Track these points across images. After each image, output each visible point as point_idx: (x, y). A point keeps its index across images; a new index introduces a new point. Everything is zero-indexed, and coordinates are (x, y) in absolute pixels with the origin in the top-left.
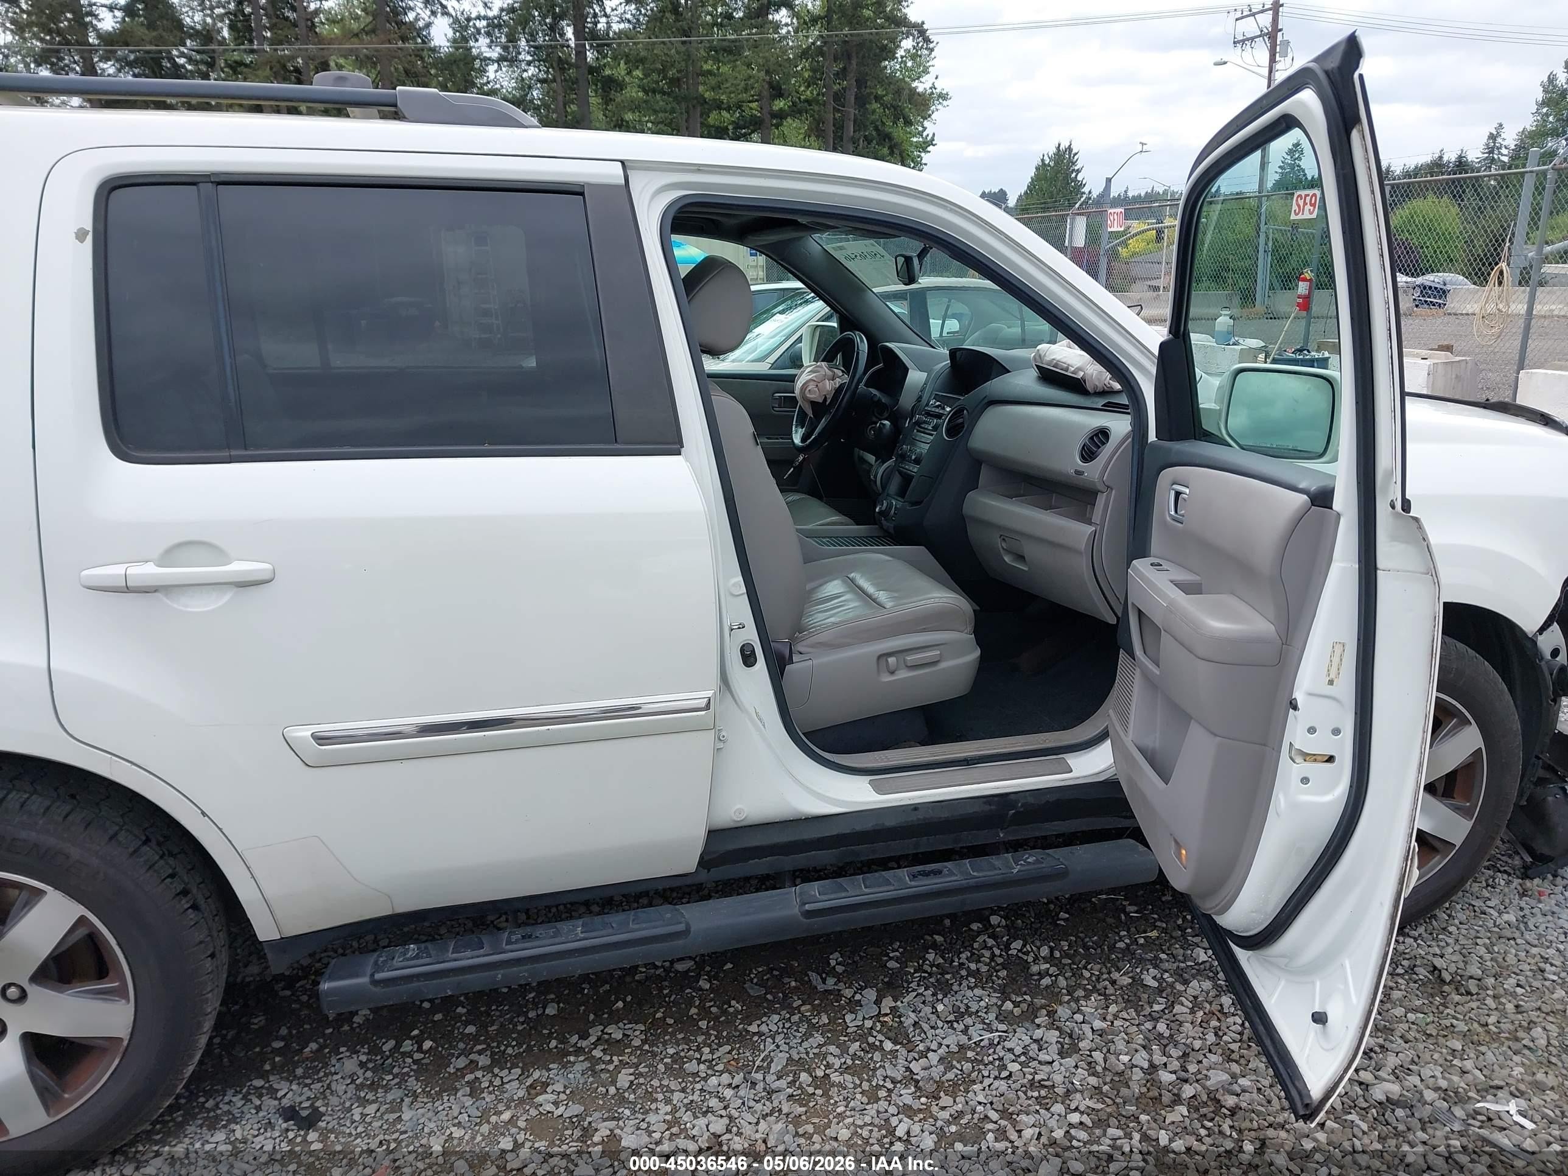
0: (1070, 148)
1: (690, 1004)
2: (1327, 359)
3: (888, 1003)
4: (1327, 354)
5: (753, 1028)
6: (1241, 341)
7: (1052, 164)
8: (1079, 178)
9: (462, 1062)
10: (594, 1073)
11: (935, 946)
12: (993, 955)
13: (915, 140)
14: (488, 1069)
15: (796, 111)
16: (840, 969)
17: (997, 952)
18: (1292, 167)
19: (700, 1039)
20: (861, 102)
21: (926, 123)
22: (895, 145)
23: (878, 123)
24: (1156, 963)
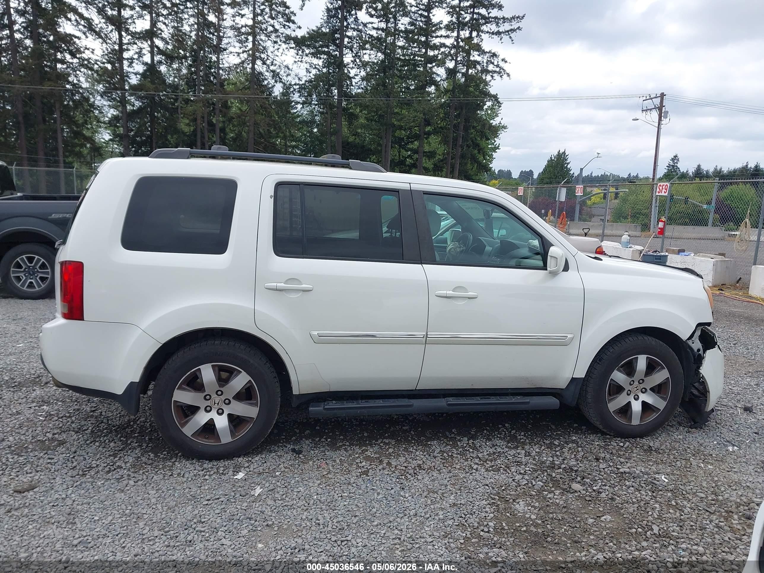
0: (564, 153)
1: (409, 436)
2: (667, 256)
3: (471, 441)
4: (667, 254)
5: (429, 443)
6: (633, 246)
7: (555, 160)
8: (568, 167)
9: (341, 444)
10: (381, 449)
11: (486, 430)
12: (505, 434)
13: (490, 146)
14: (350, 446)
15: (435, 132)
16: (456, 433)
17: (507, 433)
18: (673, 166)
19: (413, 445)
20: (466, 129)
21: (496, 139)
22: (481, 149)
23: (474, 139)
24: (559, 439)
